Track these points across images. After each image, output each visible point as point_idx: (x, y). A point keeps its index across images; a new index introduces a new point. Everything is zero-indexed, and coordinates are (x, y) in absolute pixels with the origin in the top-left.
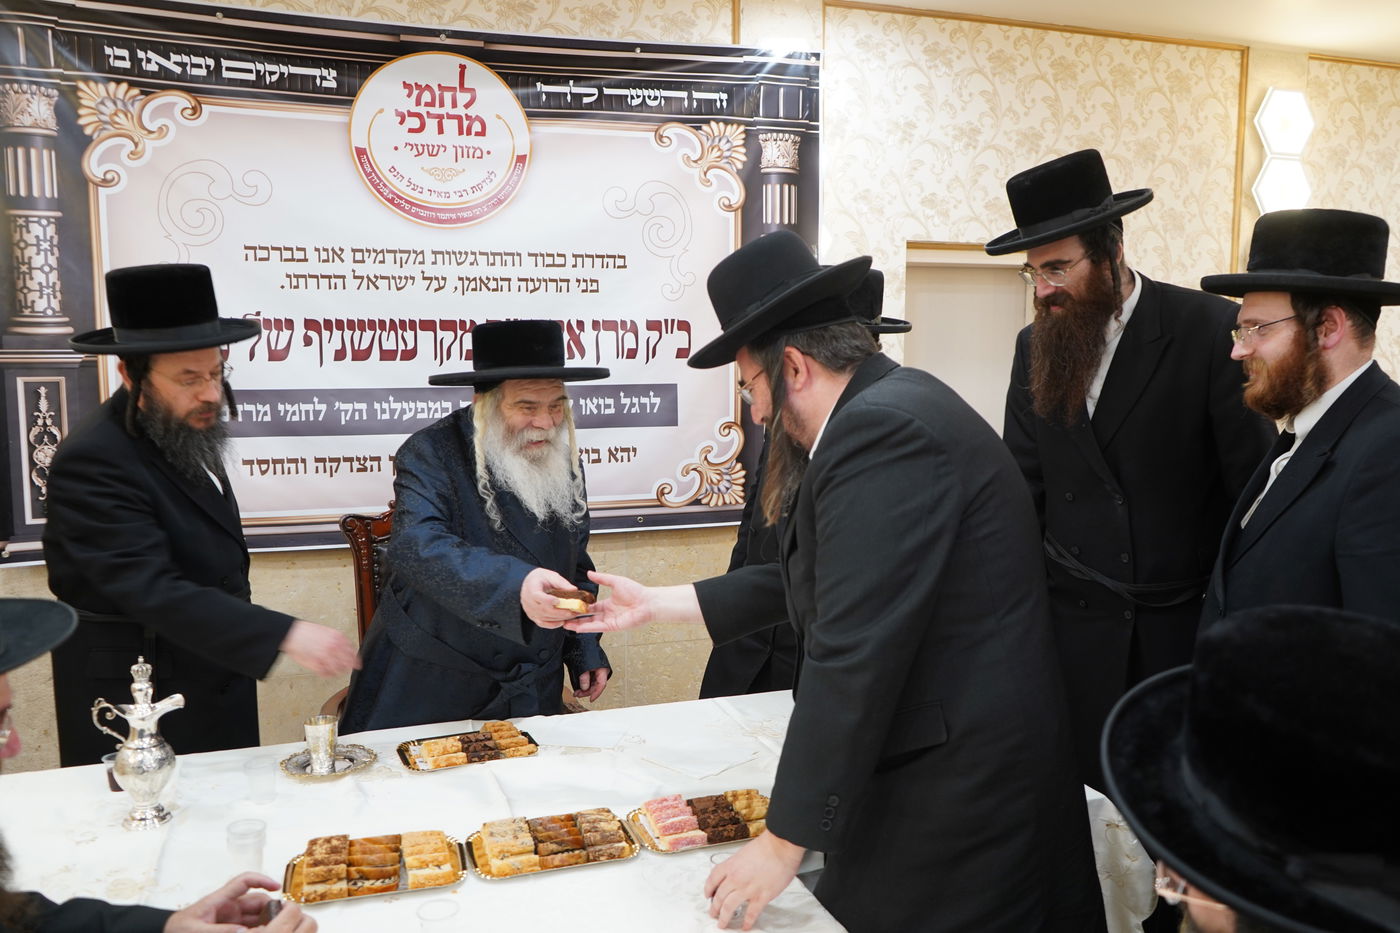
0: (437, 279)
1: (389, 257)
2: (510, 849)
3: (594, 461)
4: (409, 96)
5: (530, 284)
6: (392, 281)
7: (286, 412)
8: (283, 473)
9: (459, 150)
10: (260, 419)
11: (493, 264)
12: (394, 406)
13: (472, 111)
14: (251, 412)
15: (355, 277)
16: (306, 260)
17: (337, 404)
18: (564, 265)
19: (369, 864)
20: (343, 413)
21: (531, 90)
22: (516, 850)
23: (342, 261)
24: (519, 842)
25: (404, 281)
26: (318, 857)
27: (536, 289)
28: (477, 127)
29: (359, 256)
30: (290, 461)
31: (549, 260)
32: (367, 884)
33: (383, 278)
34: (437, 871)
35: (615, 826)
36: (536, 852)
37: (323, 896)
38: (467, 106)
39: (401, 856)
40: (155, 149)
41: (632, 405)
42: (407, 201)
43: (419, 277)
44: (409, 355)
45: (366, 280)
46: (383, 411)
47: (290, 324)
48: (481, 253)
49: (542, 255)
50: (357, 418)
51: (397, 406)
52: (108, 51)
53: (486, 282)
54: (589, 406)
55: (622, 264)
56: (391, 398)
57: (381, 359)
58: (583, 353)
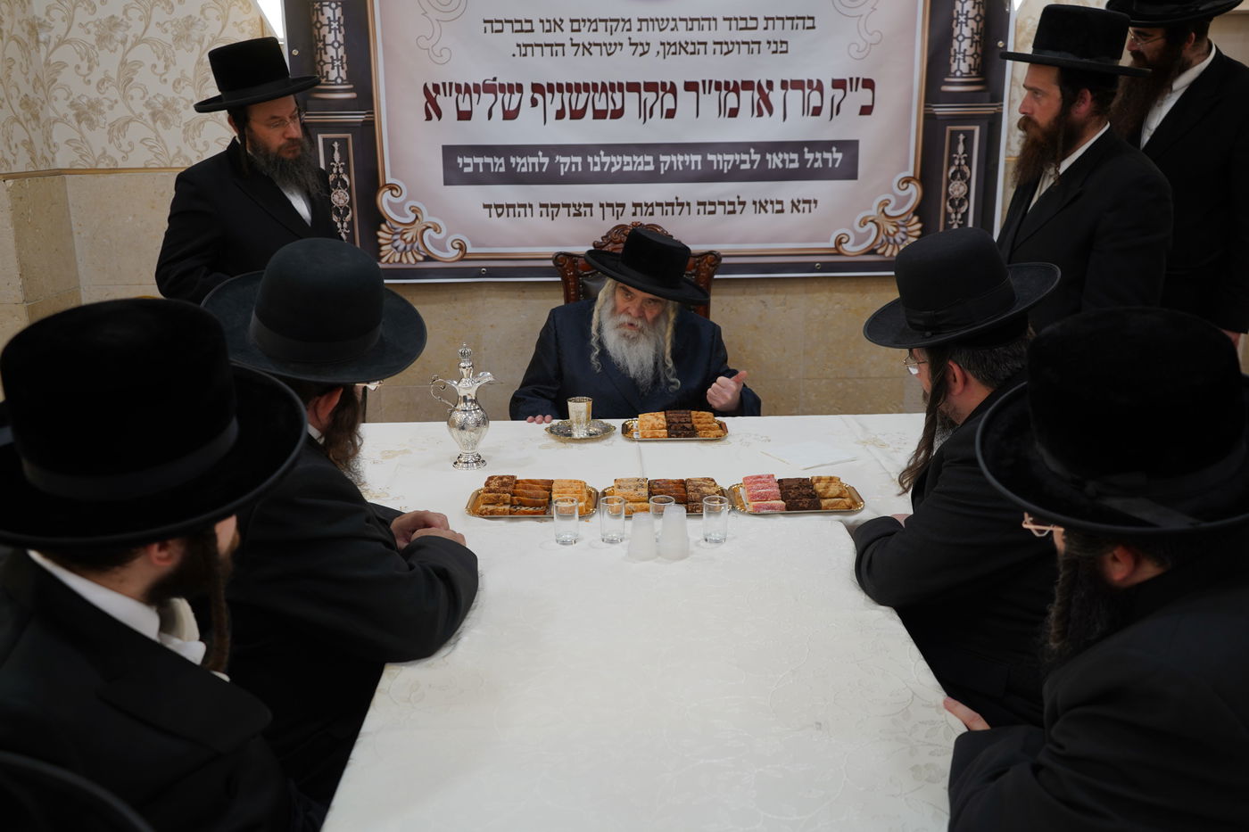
0: (642, 44)
1: (601, 25)
2: (630, 497)
3: (778, 212)
5: (725, 47)
6: (604, 48)
7: (517, 164)
8: (515, 216)
10: (496, 170)
11: (691, 29)
12: (604, 159)
15: (573, 45)
16: (532, 31)
17: (557, 158)
18: (755, 28)
19: (527, 496)
20: (562, 166)
22: (633, 498)
23: (562, 30)
24: (636, 493)
25: (613, 47)
26: (492, 487)
27: (729, 52)
29: (576, 26)
30: (520, 206)
31: (742, 24)
32: (523, 509)
33: (596, 45)
34: (574, 505)
35: (713, 490)
36: (648, 501)
37: (492, 512)
39: (550, 494)
41: (815, 160)
43: (626, 43)
44: (618, 114)
45: (581, 47)
46: (595, 164)
47: (520, 88)
48: (681, 20)
49: (736, 19)
50: (573, 169)
51: (606, 159)
53: (685, 46)
54: (775, 160)
55: (811, 25)
56: (602, 153)
57: (594, 118)
58: (770, 111)
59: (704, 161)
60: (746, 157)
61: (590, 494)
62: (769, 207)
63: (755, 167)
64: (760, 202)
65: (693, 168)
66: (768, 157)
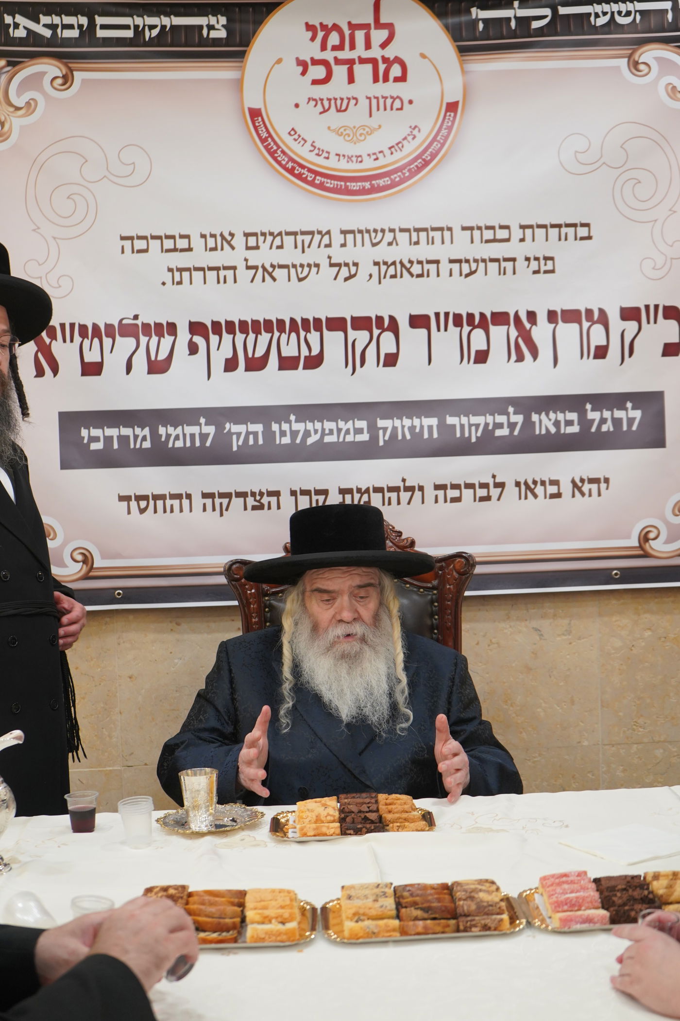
0: (347, 265)
1: (289, 240)
2: (367, 911)
3: (553, 496)
4: (313, 39)
5: (465, 267)
6: (293, 271)
7: (168, 436)
8: (165, 511)
9: (374, 102)
10: (138, 446)
11: (417, 243)
12: (296, 426)
13: (390, 52)
14: (128, 437)
15: (248, 268)
16: (190, 249)
17: (227, 426)
18: (508, 240)
19: (207, 916)
20: (234, 437)
21: (464, 19)
22: (373, 913)
23: (233, 248)
24: (377, 905)
25: (306, 269)
27: (472, 273)
28: (396, 71)
29: (252, 241)
30: (173, 497)
31: (488, 235)
32: (203, 934)
33: (281, 267)
34: (280, 927)
35: (495, 898)
36: (398, 917)
38: (383, 46)
39: (242, 911)
40: (22, 127)
41: (603, 421)
42: (310, 170)
43: (324, 264)
44: (314, 362)
45: (260, 270)
46: (283, 434)
47: (172, 328)
48: (402, 230)
49: (479, 228)
50: (251, 442)
51: (299, 427)
53: (408, 265)
54: (545, 423)
55: (586, 235)
56: (293, 418)
57: (280, 368)
58: (535, 354)
59: (442, 425)
60: (501, 419)
61: (303, 911)
62: (539, 490)
63: (516, 433)
64: (526, 483)
65: (426, 436)
66: (535, 417)
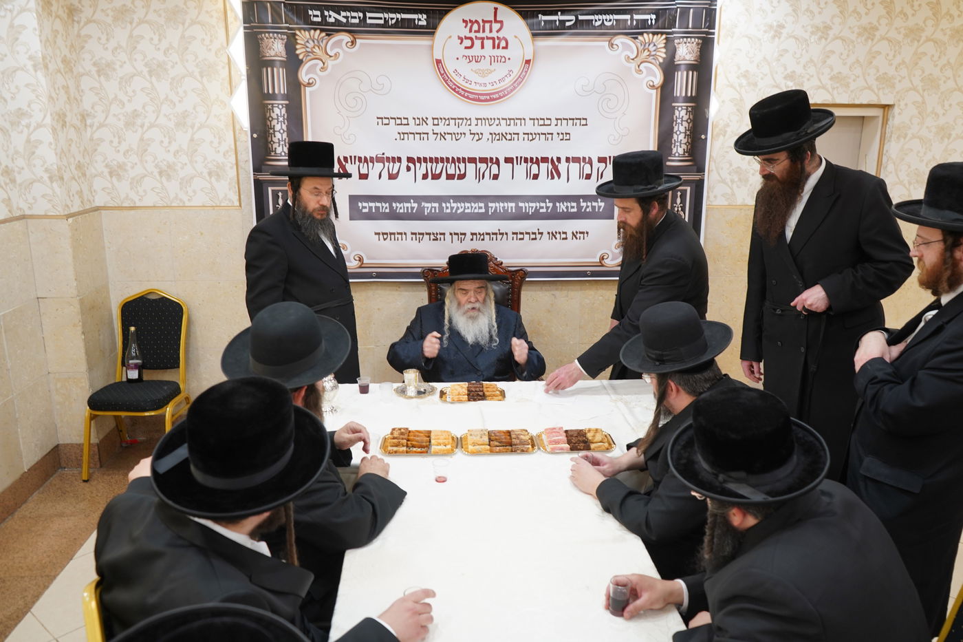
0: (478, 134)
1: (452, 122)
2: (478, 442)
3: (563, 239)
4: (466, 27)
5: (530, 136)
6: (453, 136)
7: (397, 207)
8: (395, 240)
9: (493, 58)
10: (383, 211)
11: (509, 125)
12: (453, 205)
13: (501, 35)
14: (379, 207)
15: (434, 134)
16: (408, 124)
17: (423, 204)
18: (550, 125)
19: (416, 441)
21: (535, 20)
22: (480, 443)
23: (427, 124)
24: (481, 440)
25: (460, 135)
26: (395, 436)
27: (533, 139)
28: (503, 44)
29: (436, 122)
30: (398, 234)
31: (541, 122)
32: (415, 449)
33: (448, 134)
34: (444, 447)
35: (527, 438)
36: (489, 445)
37: (396, 452)
38: (498, 31)
39: (430, 439)
40: (333, 65)
41: (587, 207)
42: (463, 90)
43: (468, 133)
44: (462, 177)
45: (439, 135)
46: (447, 208)
47: (399, 159)
48: (503, 119)
49: (537, 119)
50: (433, 211)
52: (310, 12)
53: (505, 135)
54: (562, 207)
55: (585, 123)
56: (452, 201)
57: (447, 179)
58: (559, 176)
59: (517, 206)
60: (543, 205)
61: (453, 438)
62: (558, 236)
63: (549, 211)
64: (552, 233)
65: (510, 211)
66: (558, 204)
